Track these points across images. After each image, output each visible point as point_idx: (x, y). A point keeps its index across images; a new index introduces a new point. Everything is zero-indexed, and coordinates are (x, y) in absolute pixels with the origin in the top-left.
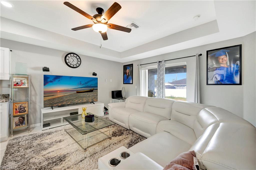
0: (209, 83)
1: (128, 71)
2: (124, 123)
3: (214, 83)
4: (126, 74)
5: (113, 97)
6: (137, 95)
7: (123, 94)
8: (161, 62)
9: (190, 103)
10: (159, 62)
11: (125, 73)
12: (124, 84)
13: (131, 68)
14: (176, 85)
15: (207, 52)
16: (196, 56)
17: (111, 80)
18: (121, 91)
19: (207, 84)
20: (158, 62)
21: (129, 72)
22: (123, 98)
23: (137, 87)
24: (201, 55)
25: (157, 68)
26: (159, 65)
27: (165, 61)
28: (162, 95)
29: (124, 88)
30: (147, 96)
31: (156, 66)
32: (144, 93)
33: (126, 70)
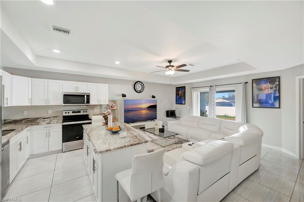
0: (254, 106)
1: (180, 92)
2: (183, 136)
3: (258, 106)
4: (179, 95)
5: (168, 116)
6: (189, 114)
7: (177, 114)
8: (212, 86)
9: (238, 122)
10: (211, 86)
11: (177, 94)
12: (176, 104)
13: (183, 90)
14: (232, 102)
15: (253, 80)
16: (242, 84)
17: (166, 101)
18: (175, 110)
19: (253, 107)
20: (209, 87)
21: (182, 93)
22: (177, 117)
23: (190, 108)
24: (247, 83)
25: (208, 91)
26: (210, 89)
27: (216, 86)
28: (213, 115)
29: (177, 108)
30: (199, 115)
31: (207, 90)
32: (196, 112)
33: (179, 91)
